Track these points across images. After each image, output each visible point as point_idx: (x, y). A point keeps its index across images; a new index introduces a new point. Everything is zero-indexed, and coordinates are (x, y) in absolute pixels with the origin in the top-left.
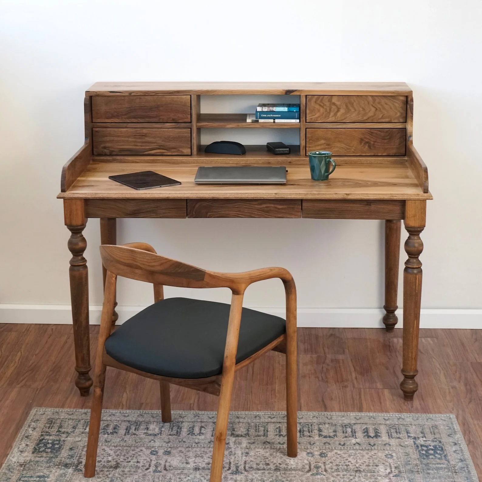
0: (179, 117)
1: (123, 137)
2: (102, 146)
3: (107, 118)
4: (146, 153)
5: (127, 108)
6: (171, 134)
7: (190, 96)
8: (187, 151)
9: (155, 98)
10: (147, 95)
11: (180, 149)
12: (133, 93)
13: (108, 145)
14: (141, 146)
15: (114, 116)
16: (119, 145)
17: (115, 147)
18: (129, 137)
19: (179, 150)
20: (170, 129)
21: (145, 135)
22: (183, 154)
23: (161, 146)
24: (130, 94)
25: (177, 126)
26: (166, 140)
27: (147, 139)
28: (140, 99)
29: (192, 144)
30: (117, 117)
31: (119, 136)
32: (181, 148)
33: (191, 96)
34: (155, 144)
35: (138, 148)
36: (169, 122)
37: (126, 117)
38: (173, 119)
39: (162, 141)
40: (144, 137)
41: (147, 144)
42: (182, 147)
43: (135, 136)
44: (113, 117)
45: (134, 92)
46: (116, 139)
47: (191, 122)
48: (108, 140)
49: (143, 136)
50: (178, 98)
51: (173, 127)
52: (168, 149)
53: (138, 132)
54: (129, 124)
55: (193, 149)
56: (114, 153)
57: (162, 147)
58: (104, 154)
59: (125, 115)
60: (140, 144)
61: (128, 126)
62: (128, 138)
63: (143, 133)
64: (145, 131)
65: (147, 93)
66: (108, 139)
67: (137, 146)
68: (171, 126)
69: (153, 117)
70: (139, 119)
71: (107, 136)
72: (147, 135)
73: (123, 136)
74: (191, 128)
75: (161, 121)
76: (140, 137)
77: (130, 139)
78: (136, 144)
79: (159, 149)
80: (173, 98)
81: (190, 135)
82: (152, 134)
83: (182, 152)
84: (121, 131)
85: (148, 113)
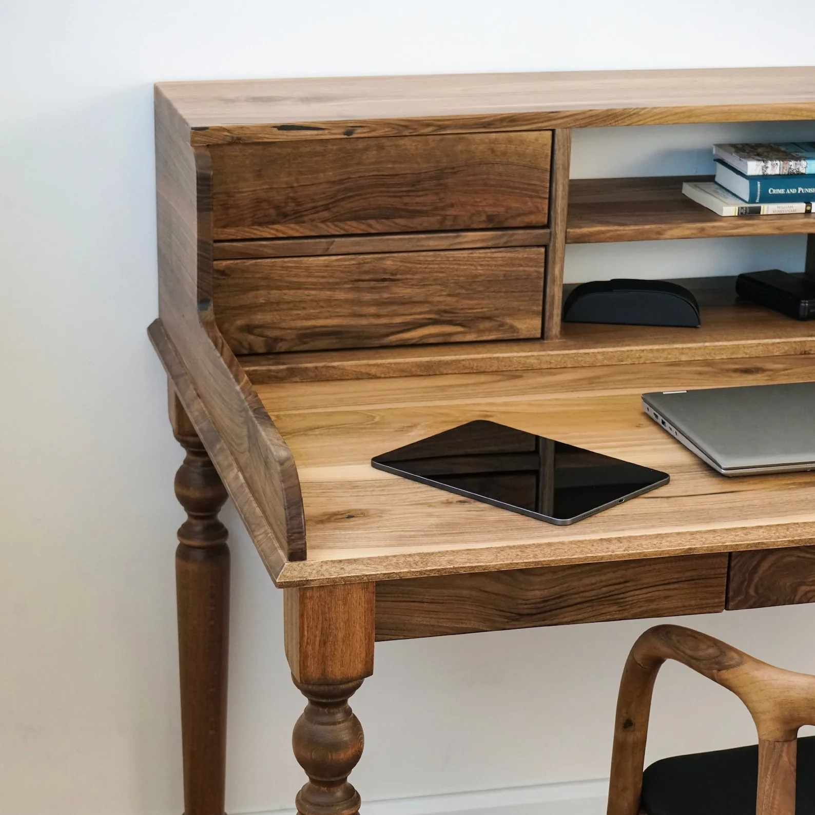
0: (509, 208)
1: (315, 286)
2: (240, 322)
3: (260, 224)
4: (393, 338)
5: (334, 183)
6: (480, 271)
7: (550, 133)
8: (529, 325)
9: (432, 145)
10: (406, 133)
11: (509, 321)
12: (359, 130)
13: (259, 318)
14: (378, 316)
15: (285, 215)
16: (299, 318)
17: (284, 325)
18: (332, 287)
19: (502, 325)
20: (477, 254)
21: (389, 279)
22: (515, 336)
23: (446, 312)
24: (349, 133)
25: (502, 242)
26: (463, 291)
27: (402, 291)
28: (381, 148)
29: (548, 299)
30: (297, 217)
31: (299, 286)
32: (509, 315)
33: (553, 131)
34: (425, 308)
35: (364, 322)
36: (475, 226)
37: (326, 214)
38: (490, 218)
39: (450, 295)
40: (386, 284)
41: (395, 308)
42: (514, 313)
43: (356, 283)
44: (283, 216)
45: (362, 124)
46: (290, 295)
47: (547, 226)
48: (262, 301)
49: (384, 280)
50: (510, 141)
51: (490, 244)
52: (466, 323)
53: (366, 267)
54: (337, 240)
55: (551, 316)
56: (282, 347)
57: (447, 317)
58: (245, 352)
59: (327, 208)
60: (372, 310)
61: (333, 249)
62: (330, 289)
63: (385, 271)
64: (389, 263)
65: (406, 127)
66: (262, 296)
67: (361, 316)
68: (483, 241)
69: (421, 213)
70: (372, 222)
71: (256, 288)
72: (398, 277)
73: (313, 284)
74: (546, 247)
75: (448, 224)
76: (372, 284)
77: (340, 295)
78: (357, 309)
79: (435, 322)
80: (495, 141)
81: (542, 270)
82: (414, 273)
83: (512, 328)
84: (307, 269)
85: (407, 200)
